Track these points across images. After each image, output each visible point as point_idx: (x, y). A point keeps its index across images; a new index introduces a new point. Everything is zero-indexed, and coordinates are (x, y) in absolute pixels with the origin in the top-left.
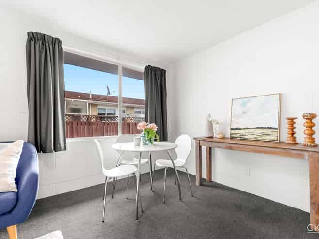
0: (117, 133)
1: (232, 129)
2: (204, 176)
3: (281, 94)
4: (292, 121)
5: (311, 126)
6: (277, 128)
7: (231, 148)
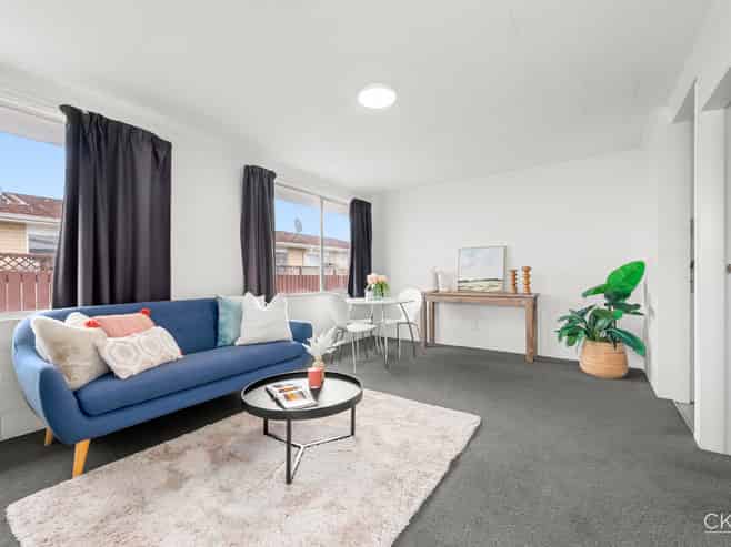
0: (317, 290)
1: (459, 282)
2: (428, 340)
3: (505, 249)
4: (514, 273)
5: (528, 277)
6: (501, 278)
7: (460, 303)
